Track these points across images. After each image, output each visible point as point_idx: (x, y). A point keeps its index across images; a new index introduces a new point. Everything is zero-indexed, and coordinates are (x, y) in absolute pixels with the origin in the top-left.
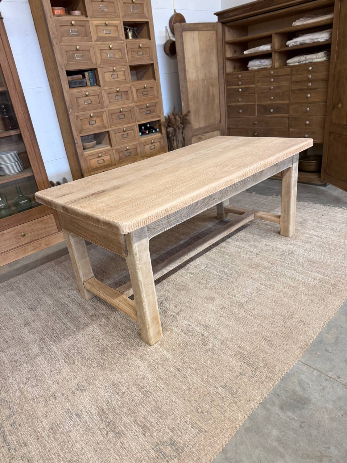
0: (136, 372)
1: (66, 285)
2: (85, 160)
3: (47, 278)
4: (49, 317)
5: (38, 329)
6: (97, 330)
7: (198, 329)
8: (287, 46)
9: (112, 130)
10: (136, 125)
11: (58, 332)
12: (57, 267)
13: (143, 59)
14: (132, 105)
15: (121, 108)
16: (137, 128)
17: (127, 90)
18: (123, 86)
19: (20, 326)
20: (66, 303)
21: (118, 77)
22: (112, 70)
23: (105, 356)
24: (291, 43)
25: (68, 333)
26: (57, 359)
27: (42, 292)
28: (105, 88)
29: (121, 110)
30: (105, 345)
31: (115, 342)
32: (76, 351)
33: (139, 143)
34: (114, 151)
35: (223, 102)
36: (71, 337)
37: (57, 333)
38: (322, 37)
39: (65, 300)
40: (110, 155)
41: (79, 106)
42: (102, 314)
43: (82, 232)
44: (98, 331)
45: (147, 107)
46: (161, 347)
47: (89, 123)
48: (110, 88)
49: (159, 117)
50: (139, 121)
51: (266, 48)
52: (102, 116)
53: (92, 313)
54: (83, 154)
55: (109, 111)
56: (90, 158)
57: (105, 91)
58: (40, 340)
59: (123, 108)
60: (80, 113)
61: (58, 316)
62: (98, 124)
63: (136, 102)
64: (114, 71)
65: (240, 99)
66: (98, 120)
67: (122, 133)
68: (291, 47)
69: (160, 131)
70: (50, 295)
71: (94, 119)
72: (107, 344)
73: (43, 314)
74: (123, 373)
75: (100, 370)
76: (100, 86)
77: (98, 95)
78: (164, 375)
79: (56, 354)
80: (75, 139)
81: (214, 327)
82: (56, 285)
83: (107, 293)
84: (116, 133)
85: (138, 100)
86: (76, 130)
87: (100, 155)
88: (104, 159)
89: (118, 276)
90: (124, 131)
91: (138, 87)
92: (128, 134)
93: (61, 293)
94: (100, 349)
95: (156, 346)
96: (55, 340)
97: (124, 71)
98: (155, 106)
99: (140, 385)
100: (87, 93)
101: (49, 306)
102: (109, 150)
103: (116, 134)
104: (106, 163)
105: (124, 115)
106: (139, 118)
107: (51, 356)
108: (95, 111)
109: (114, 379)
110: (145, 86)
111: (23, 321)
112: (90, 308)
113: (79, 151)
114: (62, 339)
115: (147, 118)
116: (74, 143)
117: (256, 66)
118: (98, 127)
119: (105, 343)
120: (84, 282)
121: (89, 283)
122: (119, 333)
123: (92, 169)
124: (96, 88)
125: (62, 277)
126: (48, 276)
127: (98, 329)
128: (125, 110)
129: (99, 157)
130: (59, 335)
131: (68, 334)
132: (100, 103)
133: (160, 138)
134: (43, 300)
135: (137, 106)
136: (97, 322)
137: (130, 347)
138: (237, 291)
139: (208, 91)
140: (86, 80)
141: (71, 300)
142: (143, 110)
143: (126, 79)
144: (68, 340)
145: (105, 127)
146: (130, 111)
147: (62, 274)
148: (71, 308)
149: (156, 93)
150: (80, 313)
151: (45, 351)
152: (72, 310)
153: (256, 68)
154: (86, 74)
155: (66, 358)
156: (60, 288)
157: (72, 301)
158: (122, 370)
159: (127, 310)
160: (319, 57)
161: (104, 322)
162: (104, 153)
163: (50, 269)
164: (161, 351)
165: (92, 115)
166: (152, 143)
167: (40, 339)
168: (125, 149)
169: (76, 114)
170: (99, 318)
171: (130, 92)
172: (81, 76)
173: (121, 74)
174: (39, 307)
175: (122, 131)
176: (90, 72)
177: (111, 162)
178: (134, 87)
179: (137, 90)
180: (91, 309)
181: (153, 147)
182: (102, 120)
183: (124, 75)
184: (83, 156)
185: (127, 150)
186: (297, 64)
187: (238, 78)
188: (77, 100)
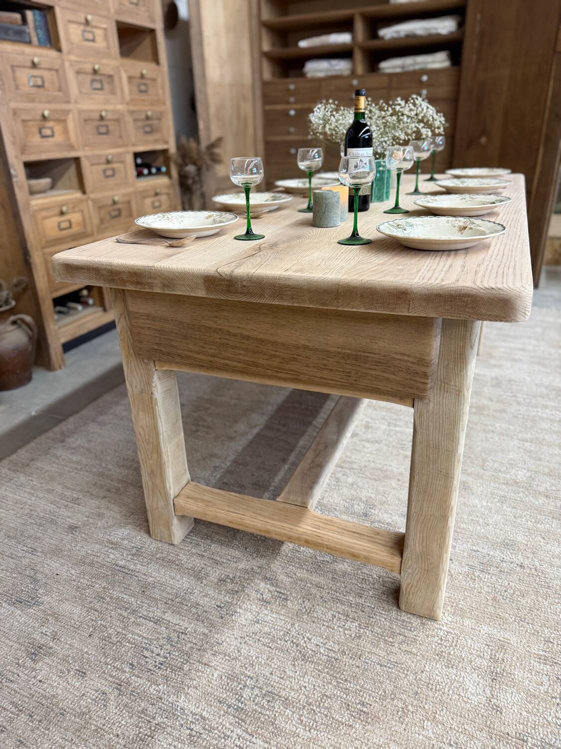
0: (465, 699)
1: (86, 519)
2: (33, 217)
3: (14, 510)
4: (96, 613)
5: (85, 655)
6: (268, 615)
7: (497, 554)
8: (382, 38)
9: (86, 157)
10: (128, 152)
11: (157, 651)
12: (22, 478)
13: (137, 14)
14: (120, 107)
15: (101, 111)
16: (130, 159)
17: (111, 73)
18: (104, 61)
19: (18, 664)
20: (122, 563)
21: (93, 40)
22: (83, 21)
23: (350, 682)
24: (388, 33)
25: (189, 645)
26: (216, 732)
27: (25, 548)
28: (72, 57)
29: (104, 114)
30: (324, 651)
31: (340, 636)
32: (256, 691)
33: (135, 193)
34: (90, 203)
35: (260, 133)
36: (208, 656)
37: (158, 655)
38: (445, 26)
39: (112, 556)
40: (82, 211)
41: (17, 87)
42: (246, 571)
43: (240, 354)
44: (272, 619)
45: (148, 118)
46: (463, 617)
47: (40, 132)
48: (79, 59)
49: (166, 142)
50: (134, 145)
51: (343, 38)
52: (65, 121)
53: (215, 574)
54: (28, 203)
55: (80, 112)
56: (44, 214)
57: (71, 65)
58: (116, 692)
59: (106, 111)
60: (21, 105)
61: (120, 604)
62: (59, 138)
63: (128, 104)
64: (87, 23)
65: (292, 130)
66: (58, 129)
67: (104, 167)
68: (389, 40)
69: (168, 174)
70: (56, 552)
71: (50, 124)
72: (326, 646)
73: (73, 610)
74: (437, 716)
75: (369, 727)
76: (59, 50)
77: (57, 71)
78: (535, 685)
79: (204, 718)
80: (10, 166)
81: (525, 543)
82: (53, 522)
83: (266, 514)
84: (93, 165)
85: (132, 100)
86: (14, 143)
87: (64, 209)
88: (70, 222)
89: (210, 473)
90: (108, 162)
91: (132, 73)
92: (113, 169)
93: (86, 540)
94: (319, 664)
95: (450, 619)
96: (166, 677)
97: (105, 29)
98: (159, 119)
99: (508, 734)
100: (36, 60)
101: (75, 583)
102: (80, 201)
103: (95, 168)
104: (75, 230)
105: (107, 126)
106: (133, 139)
107: (192, 730)
108: (53, 106)
109: (430, 739)
110: (144, 72)
111: (16, 646)
112: (198, 562)
113: (21, 195)
114: (186, 667)
115: (146, 143)
116: (9, 176)
117: (320, 71)
118: (59, 146)
119: (317, 645)
120: (174, 498)
121: (189, 498)
122: (331, 610)
123: (47, 242)
124: (53, 53)
125: (58, 500)
126: (11, 503)
127: (266, 612)
128: (110, 116)
129: (62, 213)
130: (165, 657)
131: (192, 648)
132: (60, 90)
133: (169, 187)
134: (41, 570)
135: (131, 113)
136: (248, 595)
137: (391, 639)
138: (494, 461)
139: (238, 108)
140: (29, 28)
141: (125, 553)
142: (140, 124)
143: (108, 48)
144: (205, 664)
145: (71, 147)
146: (118, 120)
147: (49, 491)
148: (145, 575)
149: (160, 92)
150: (184, 582)
151: (159, 719)
152: (151, 579)
153: (321, 75)
154: (29, 14)
155: (243, 721)
156: (72, 528)
157: (132, 555)
158: (427, 707)
159: (357, 546)
160: (439, 61)
161: (269, 591)
162: (71, 206)
163: (7, 486)
164: (472, 628)
165: (46, 113)
166: (156, 194)
167: (115, 685)
168: (110, 202)
169: (13, 105)
170: (249, 584)
171: (116, 79)
172: (17, 16)
173: (99, 33)
174: (41, 591)
175: (104, 161)
176: (37, 12)
177: (85, 227)
178: (126, 71)
179: (130, 78)
180: (205, 565)
181: (157, 204)
182: (66, 131)
183: (106, 37)
184: (28, 208)
185: (114, 203)
186: (398, 70)
187: (288, 90)
188: (13, 71)
